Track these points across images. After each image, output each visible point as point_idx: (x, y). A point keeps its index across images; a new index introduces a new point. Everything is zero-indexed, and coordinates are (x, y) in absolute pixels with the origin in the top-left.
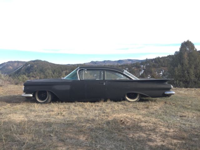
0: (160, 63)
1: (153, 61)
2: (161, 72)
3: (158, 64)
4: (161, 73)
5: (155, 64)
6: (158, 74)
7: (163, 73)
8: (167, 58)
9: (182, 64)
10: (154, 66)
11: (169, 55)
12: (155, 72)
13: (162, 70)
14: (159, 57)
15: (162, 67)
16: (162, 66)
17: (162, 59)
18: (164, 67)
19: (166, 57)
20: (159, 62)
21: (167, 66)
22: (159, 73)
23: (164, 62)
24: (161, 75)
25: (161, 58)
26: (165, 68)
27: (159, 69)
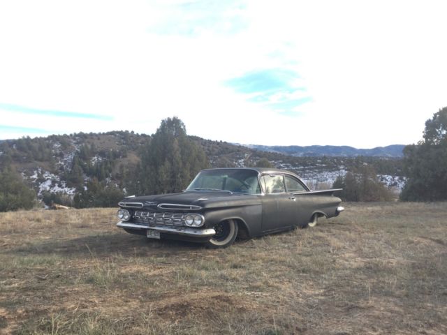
0: (30, 152)
1: (14, 147)
2: (35, 172)
3: (26, 154)
4: (35, 176)
5: (17, 152)
6: (27, 178)
7: (38, 176)
8: (47, 141)
9: (171, 161)
10: (16, 158)
11: (51, 134)
12: (20, 172)
13: (37, 170)
14: (28, 137)
15: (36, 162)
16: (36, 160)
17: (36, 142)
18: (41, 160)
19: (45, 139)
20: (30, 149)
21: (47, 160)
22: (28, 174)
23: (41, 149)
24: (33, 179)
25: (32, 140)
26: (43, 164)
27: (30, 165)
